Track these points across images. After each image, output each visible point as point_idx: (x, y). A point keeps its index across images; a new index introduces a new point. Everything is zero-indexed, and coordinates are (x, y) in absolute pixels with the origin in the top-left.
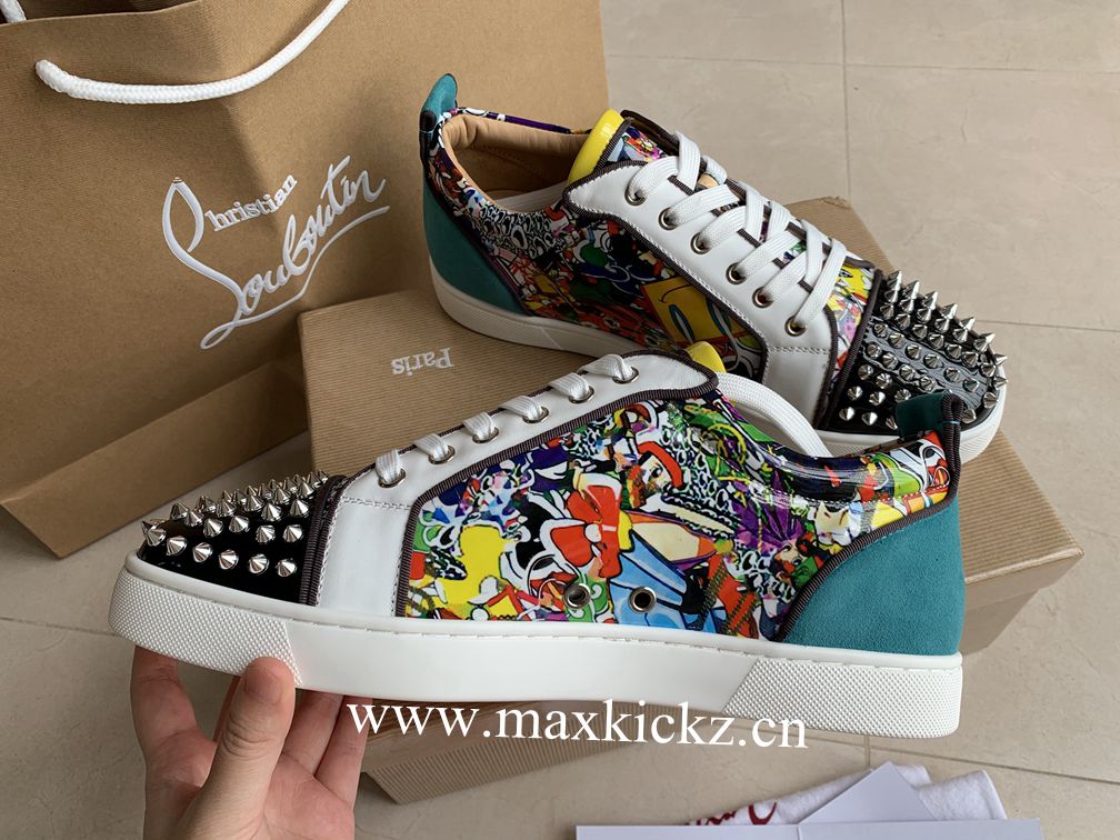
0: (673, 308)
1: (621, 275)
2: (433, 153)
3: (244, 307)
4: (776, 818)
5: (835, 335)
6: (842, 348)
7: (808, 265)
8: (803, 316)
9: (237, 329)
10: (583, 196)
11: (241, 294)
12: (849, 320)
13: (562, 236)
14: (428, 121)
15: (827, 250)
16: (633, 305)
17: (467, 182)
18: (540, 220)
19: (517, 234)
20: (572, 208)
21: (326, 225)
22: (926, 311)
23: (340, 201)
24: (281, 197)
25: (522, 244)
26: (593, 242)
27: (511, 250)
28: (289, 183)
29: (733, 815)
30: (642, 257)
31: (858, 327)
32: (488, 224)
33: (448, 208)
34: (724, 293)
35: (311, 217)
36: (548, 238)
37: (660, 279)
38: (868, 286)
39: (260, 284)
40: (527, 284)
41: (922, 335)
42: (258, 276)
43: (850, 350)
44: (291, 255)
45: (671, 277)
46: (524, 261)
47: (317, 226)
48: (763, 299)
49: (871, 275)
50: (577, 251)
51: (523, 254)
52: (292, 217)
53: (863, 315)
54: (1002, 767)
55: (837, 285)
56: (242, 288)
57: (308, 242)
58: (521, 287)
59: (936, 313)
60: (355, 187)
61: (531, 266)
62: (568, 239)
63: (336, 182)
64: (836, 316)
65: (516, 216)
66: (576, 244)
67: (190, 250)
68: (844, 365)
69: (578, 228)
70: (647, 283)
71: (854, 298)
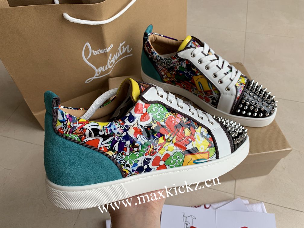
0: (199, 82)
1: (188, 74)
2: (146, 42)
3: (97, 74)
4: (211, 208)
5: (237, 92)
6: (238, 95)
7: (232, 75)
8: (230, 87)
9: (94, 79)
10: (181, 54)
11: (97, 71)
12: (241, 89)
13: (175, 63)
14: (146, 35)
15: (237, 72)
16: (190, 81)
17: (153, 50)
18: (170, 59)
19: (164, 63)
20: (178, 57)
21: (118, 57)
22: (259, 89)
23: (122, 52)
24: (109, 49)
25: (165, 65)
26: (182, 65)
27: (162, 66)
28: (112, 46)
29: (200, 206)
30: (193, 70)
31: (243, 91)
32: (157, 60)
33: (148, 55)
34: (212, 80)
35: (115, 55)
36: (171, 64)
37: (197, 75)
38: (246, 82)
39: (101, 69)
40: (165, 75)
41: (258, 94)
42: (101, 67)
43: (240, 96)
44: (109, 63)
45: (200, 75)
46: (165, 69)
47: (116, 57)
48: (221, 82)
49: (247, 79)
50: (178, 67)
51: (165, 67)
52: (111, 54)
53: (244, 88)
54: (267, 203)
55: (238, 80)
56: (97, 69)
57: (113, 60)
58: (163, 75)
59: (261, 90)
60: (125, 49)
61: (166, 71)
62: (176, 64)
63: (122, 47)
64: (238, 88)
65: (164, 58)
66: (178, 66)
67: (87, 59)
68: (239, 99)
69: (179, 62)
70: (194, 76)
71: (242, 84)
